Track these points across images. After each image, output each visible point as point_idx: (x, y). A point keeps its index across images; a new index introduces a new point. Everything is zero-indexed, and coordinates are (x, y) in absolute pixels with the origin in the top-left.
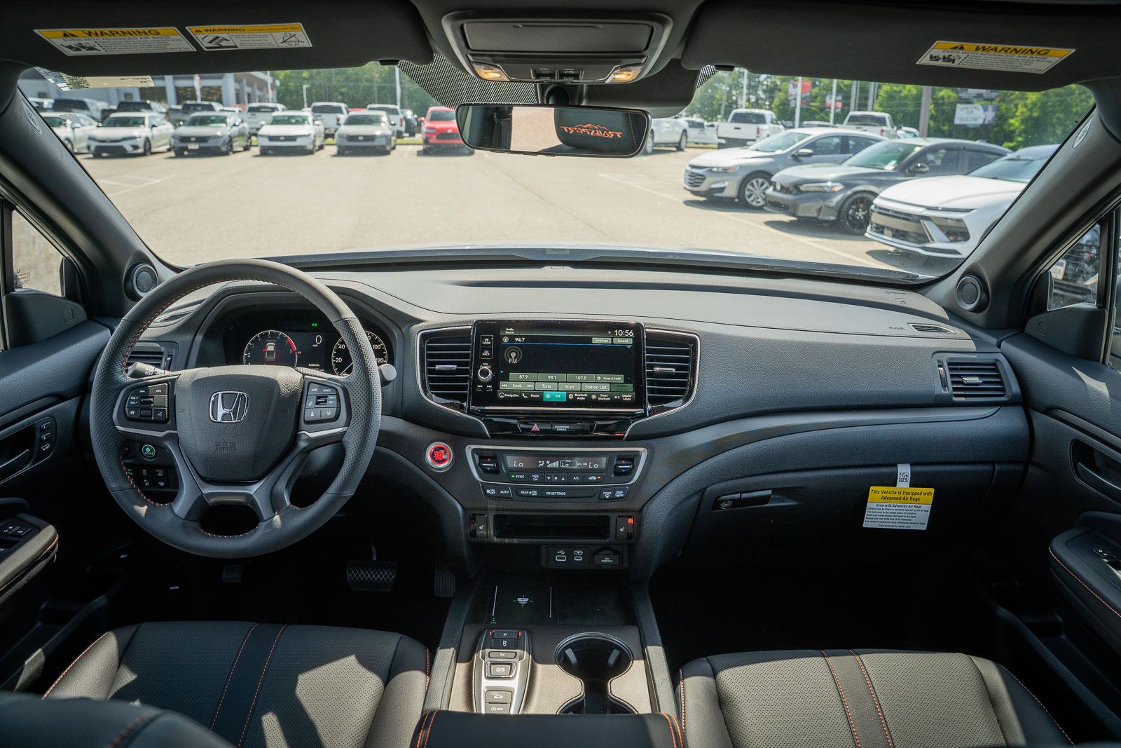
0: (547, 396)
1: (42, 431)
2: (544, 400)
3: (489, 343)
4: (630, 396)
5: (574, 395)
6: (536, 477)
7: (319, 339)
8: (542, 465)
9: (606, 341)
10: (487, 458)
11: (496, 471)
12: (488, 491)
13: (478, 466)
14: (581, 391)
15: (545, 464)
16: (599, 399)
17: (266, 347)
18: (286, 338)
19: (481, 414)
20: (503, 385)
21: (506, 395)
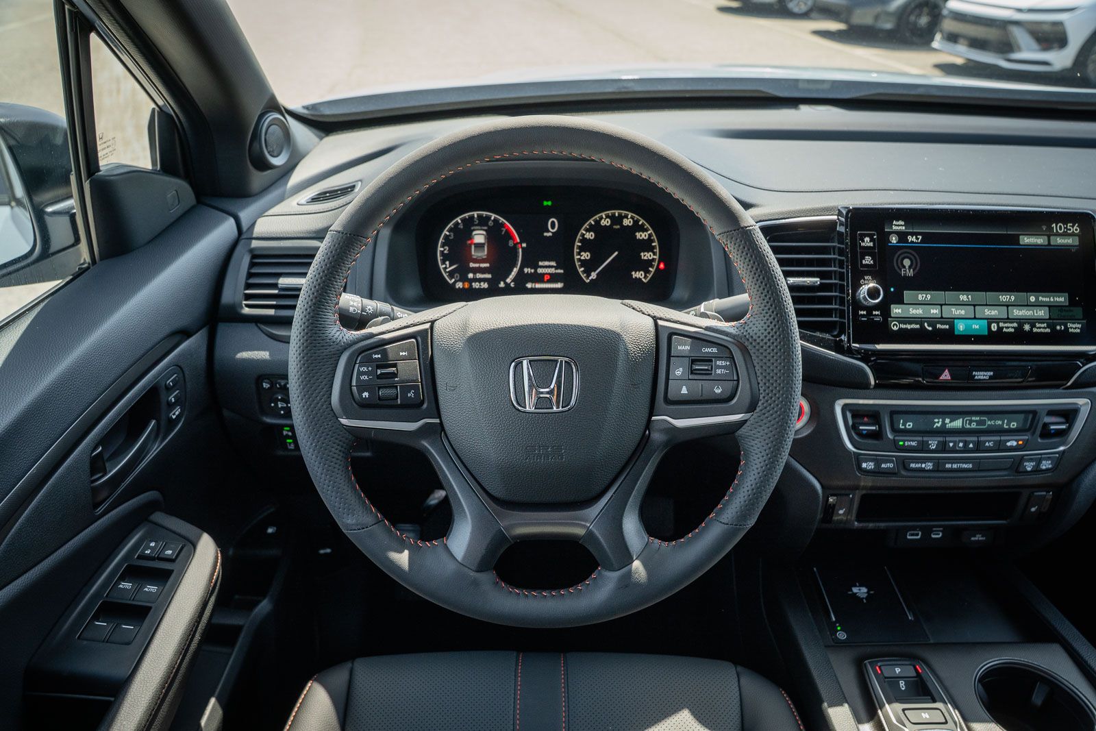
0: (961, 327)
1: (169, 389)
2: (956, 333)
3: (871, 244)
4: (1080, 326)
5: (998, 325)
6: (933, 444)
7: (553, 223)
8: (939, 425)
9: (1040, 241)
10: (863, 416)
11: (877, 435)
12: (864, 465)
13: (853, 429)
14: (1008, 318)
15: (944, 424)
16: (1035, 330)
17: (471, 238)
18: (503, 225)
19: (865, 357)
20: (896, 310)
21: (903, 326)
